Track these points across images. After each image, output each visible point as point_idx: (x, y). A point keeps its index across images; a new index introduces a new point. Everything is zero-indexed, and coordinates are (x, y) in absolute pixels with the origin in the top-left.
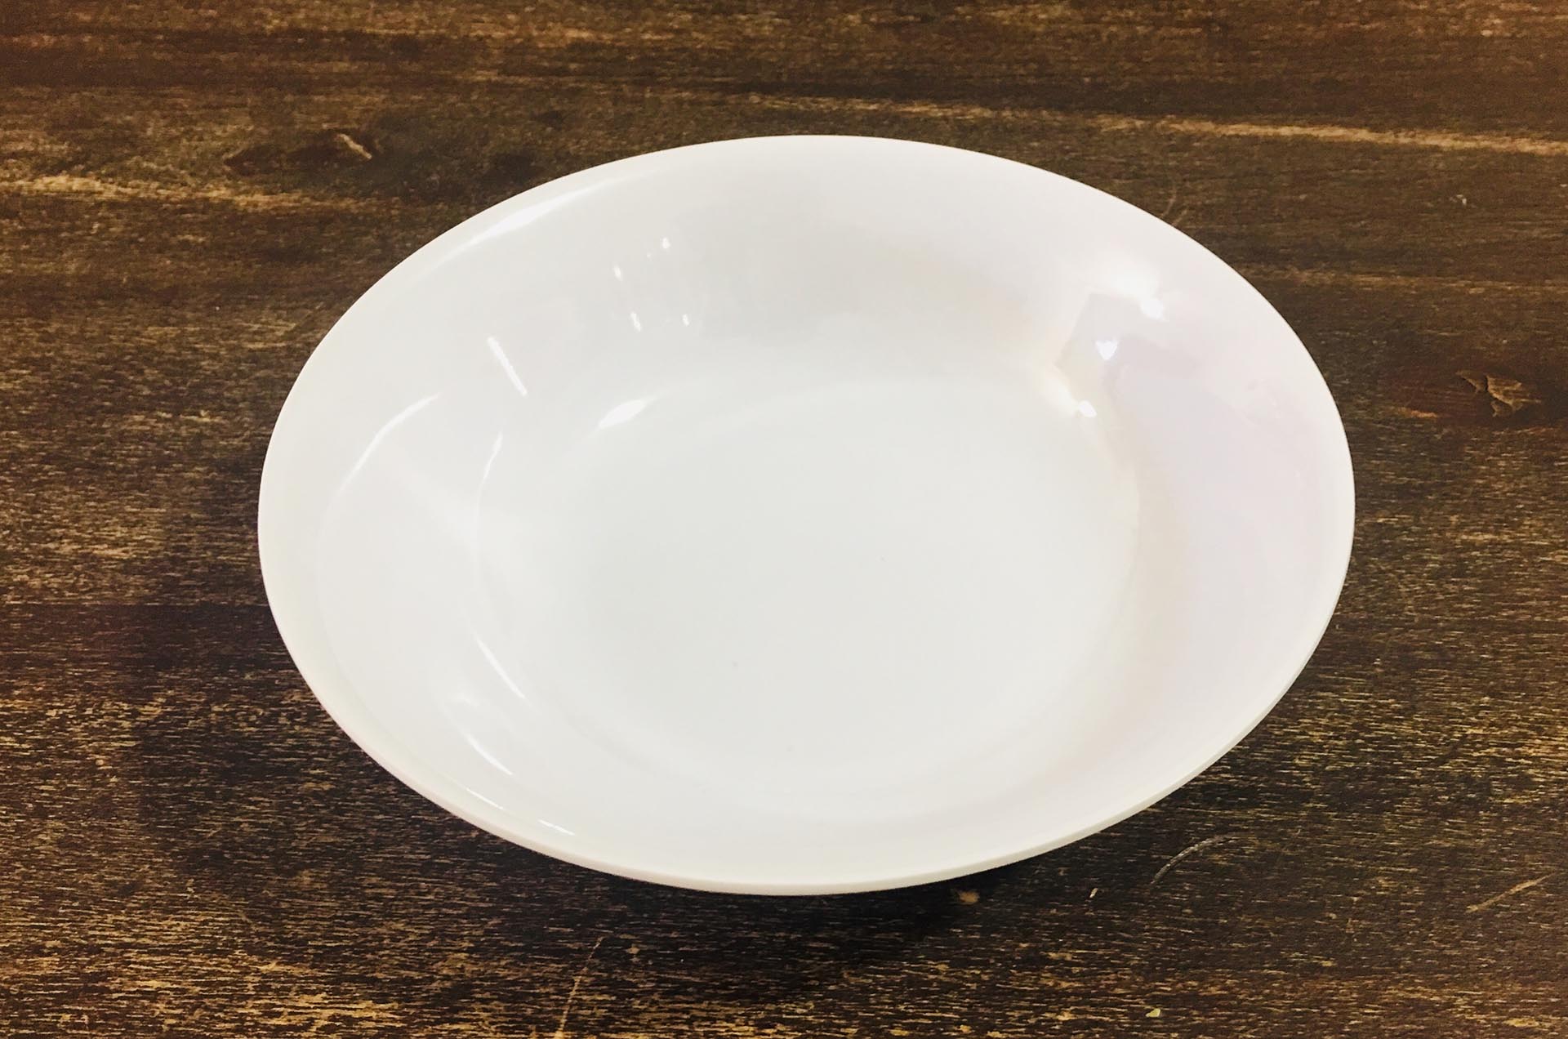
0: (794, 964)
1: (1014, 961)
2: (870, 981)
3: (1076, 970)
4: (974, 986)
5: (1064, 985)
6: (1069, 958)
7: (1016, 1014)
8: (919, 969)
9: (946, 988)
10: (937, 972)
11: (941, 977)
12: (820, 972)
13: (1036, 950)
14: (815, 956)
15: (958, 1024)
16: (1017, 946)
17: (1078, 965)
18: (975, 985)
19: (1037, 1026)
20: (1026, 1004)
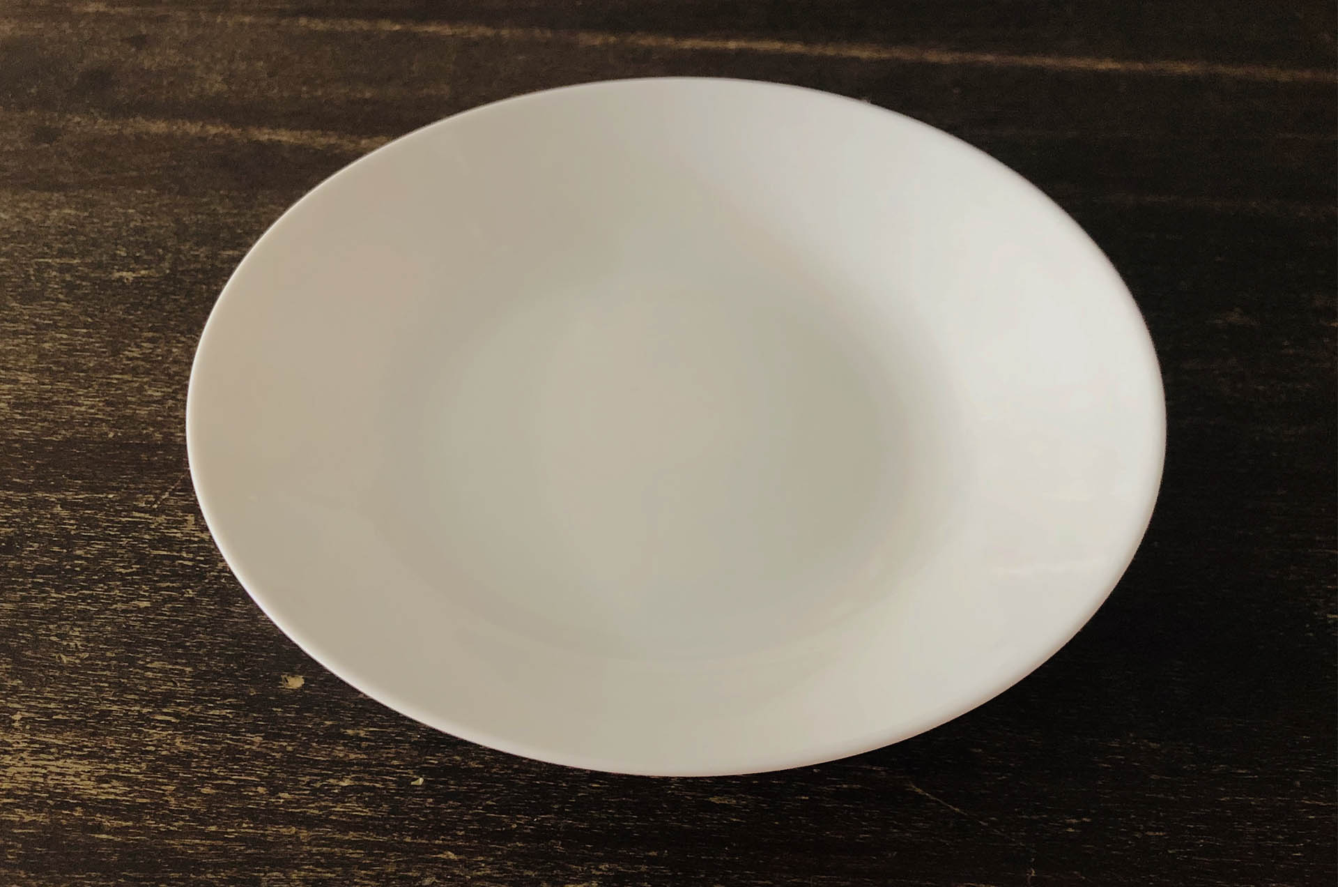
0: (140, 732)
1: (317, 736)
2: (197, 749)
3: (364, 744)
4: (278, 756)
5: (352, 756)
6: (362, 734)
7: (307, 779)
8: (238, 741)
9: (256, 755)
10: (252, 743)
11: (254, 748)
12: (159, 740)
13: (338, 726)
14: (158, 727)
15: (256, 786)
16: (323, 724)
17: (367, 740)
18: (280, 754)
19: (319, 790)
20: (316, 771)
